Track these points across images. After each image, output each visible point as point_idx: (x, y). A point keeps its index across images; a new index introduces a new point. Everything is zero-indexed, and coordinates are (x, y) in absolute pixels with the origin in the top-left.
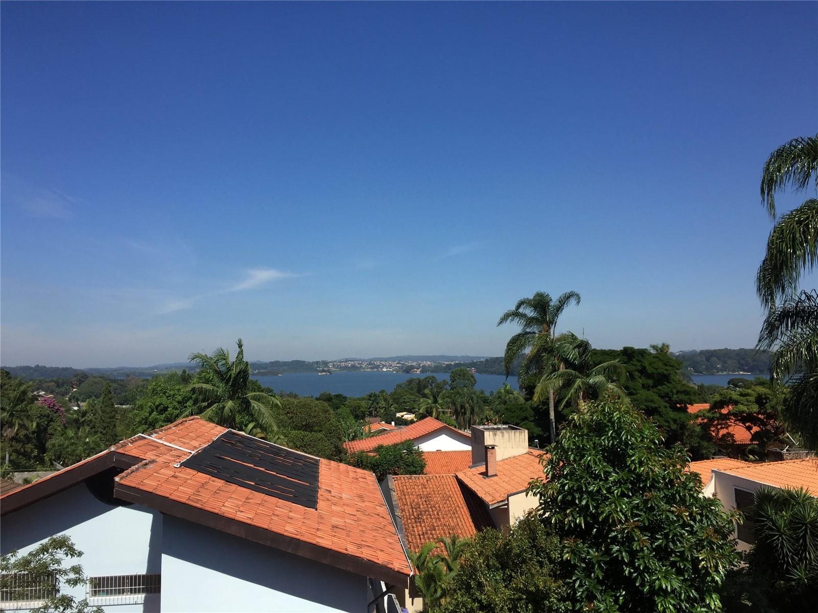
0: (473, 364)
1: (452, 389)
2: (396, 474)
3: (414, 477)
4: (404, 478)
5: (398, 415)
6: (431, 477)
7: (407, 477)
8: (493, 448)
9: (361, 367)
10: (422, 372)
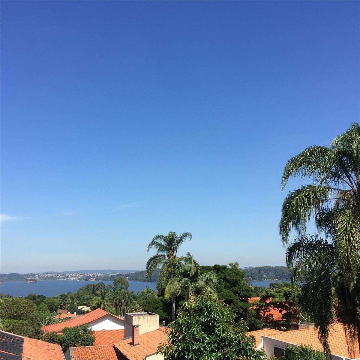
0: (128, 275)
1: (114, 290)
2: (75, 346)
3: (87, 348)
4: (80, 348)
5: (79, 308)
6: (98, 347)
7: (82, 348)
8: (138, 327)
9: (57, 277)
10: (96, 280)
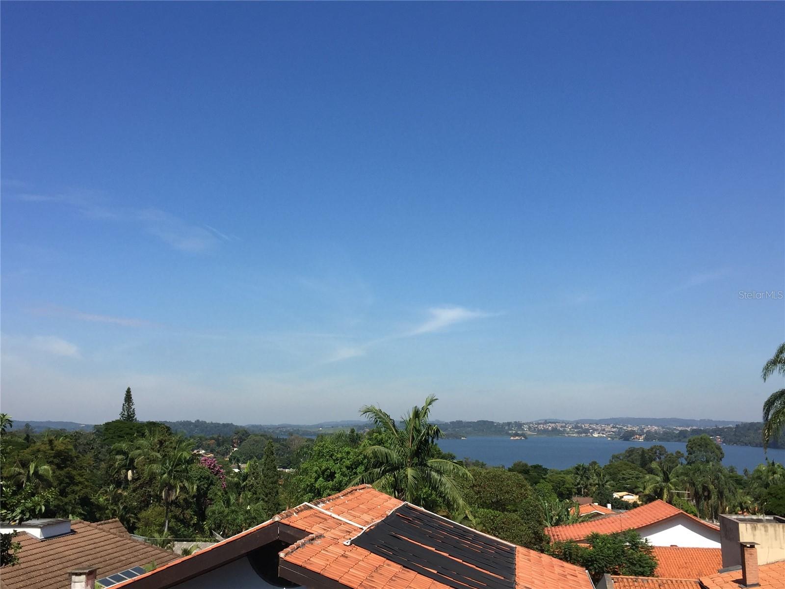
0: (717, 431)
1: (689, 463)
2: (616, 573)
3: (642, 579)
4: (627, 579)
5: (616, 495)
6: (664, 581)
7: (631, 579)
8: (752, 546)
9: (565, 430)
10: (646, 439)
